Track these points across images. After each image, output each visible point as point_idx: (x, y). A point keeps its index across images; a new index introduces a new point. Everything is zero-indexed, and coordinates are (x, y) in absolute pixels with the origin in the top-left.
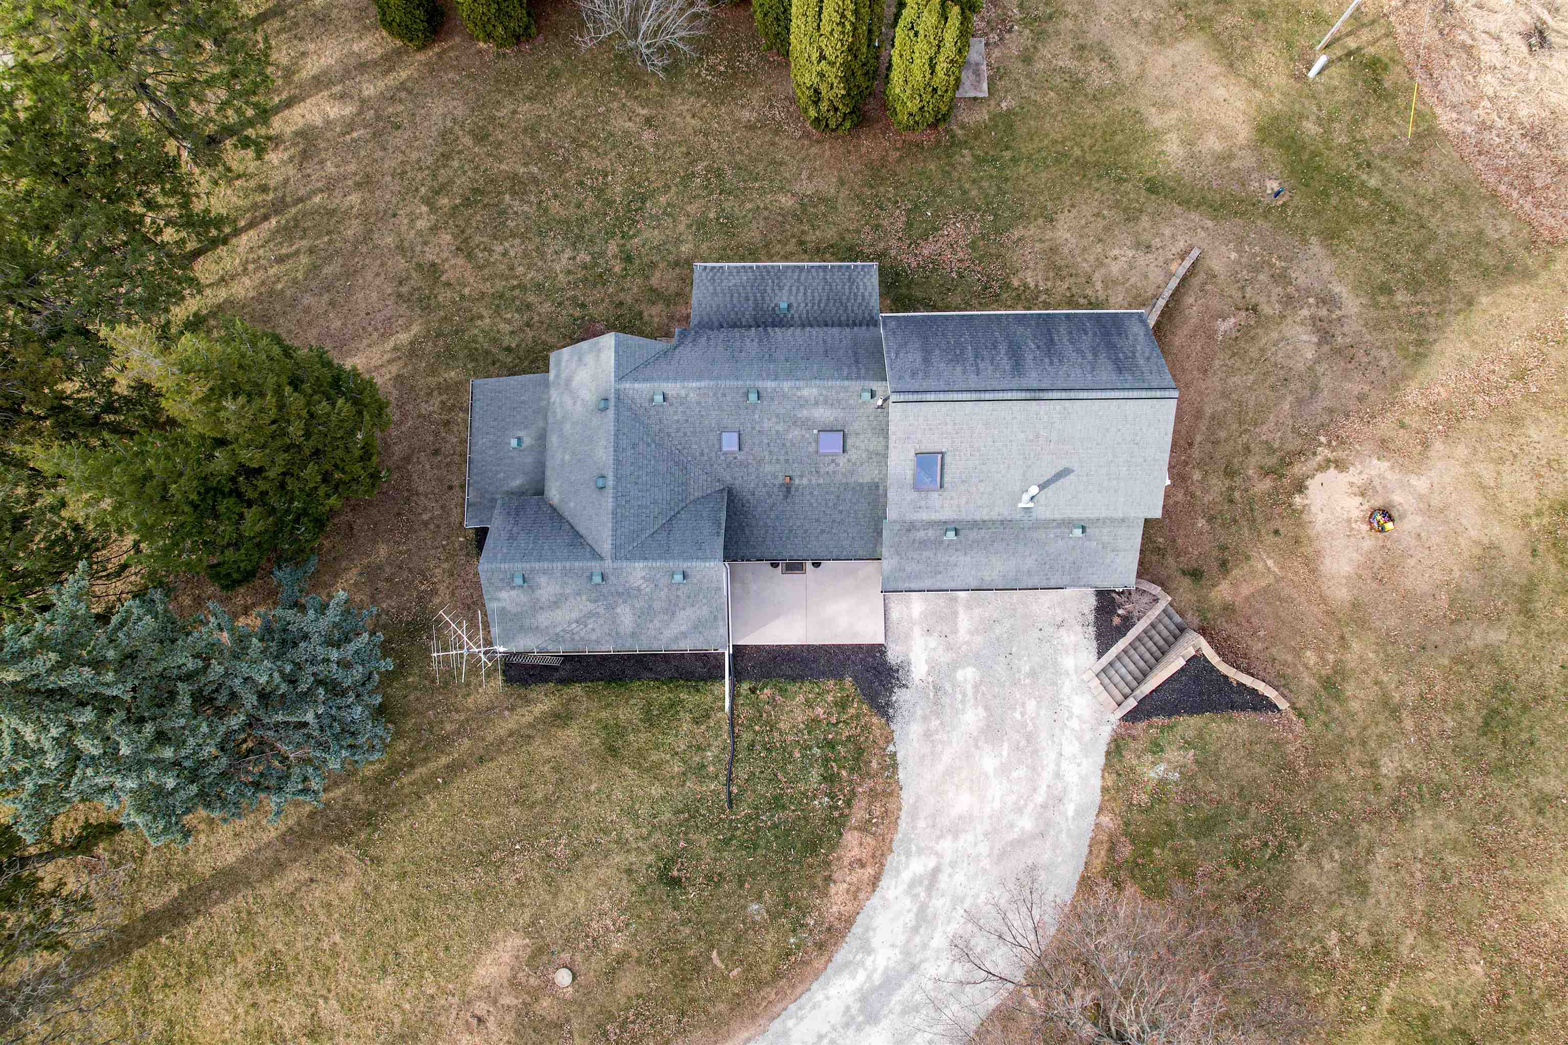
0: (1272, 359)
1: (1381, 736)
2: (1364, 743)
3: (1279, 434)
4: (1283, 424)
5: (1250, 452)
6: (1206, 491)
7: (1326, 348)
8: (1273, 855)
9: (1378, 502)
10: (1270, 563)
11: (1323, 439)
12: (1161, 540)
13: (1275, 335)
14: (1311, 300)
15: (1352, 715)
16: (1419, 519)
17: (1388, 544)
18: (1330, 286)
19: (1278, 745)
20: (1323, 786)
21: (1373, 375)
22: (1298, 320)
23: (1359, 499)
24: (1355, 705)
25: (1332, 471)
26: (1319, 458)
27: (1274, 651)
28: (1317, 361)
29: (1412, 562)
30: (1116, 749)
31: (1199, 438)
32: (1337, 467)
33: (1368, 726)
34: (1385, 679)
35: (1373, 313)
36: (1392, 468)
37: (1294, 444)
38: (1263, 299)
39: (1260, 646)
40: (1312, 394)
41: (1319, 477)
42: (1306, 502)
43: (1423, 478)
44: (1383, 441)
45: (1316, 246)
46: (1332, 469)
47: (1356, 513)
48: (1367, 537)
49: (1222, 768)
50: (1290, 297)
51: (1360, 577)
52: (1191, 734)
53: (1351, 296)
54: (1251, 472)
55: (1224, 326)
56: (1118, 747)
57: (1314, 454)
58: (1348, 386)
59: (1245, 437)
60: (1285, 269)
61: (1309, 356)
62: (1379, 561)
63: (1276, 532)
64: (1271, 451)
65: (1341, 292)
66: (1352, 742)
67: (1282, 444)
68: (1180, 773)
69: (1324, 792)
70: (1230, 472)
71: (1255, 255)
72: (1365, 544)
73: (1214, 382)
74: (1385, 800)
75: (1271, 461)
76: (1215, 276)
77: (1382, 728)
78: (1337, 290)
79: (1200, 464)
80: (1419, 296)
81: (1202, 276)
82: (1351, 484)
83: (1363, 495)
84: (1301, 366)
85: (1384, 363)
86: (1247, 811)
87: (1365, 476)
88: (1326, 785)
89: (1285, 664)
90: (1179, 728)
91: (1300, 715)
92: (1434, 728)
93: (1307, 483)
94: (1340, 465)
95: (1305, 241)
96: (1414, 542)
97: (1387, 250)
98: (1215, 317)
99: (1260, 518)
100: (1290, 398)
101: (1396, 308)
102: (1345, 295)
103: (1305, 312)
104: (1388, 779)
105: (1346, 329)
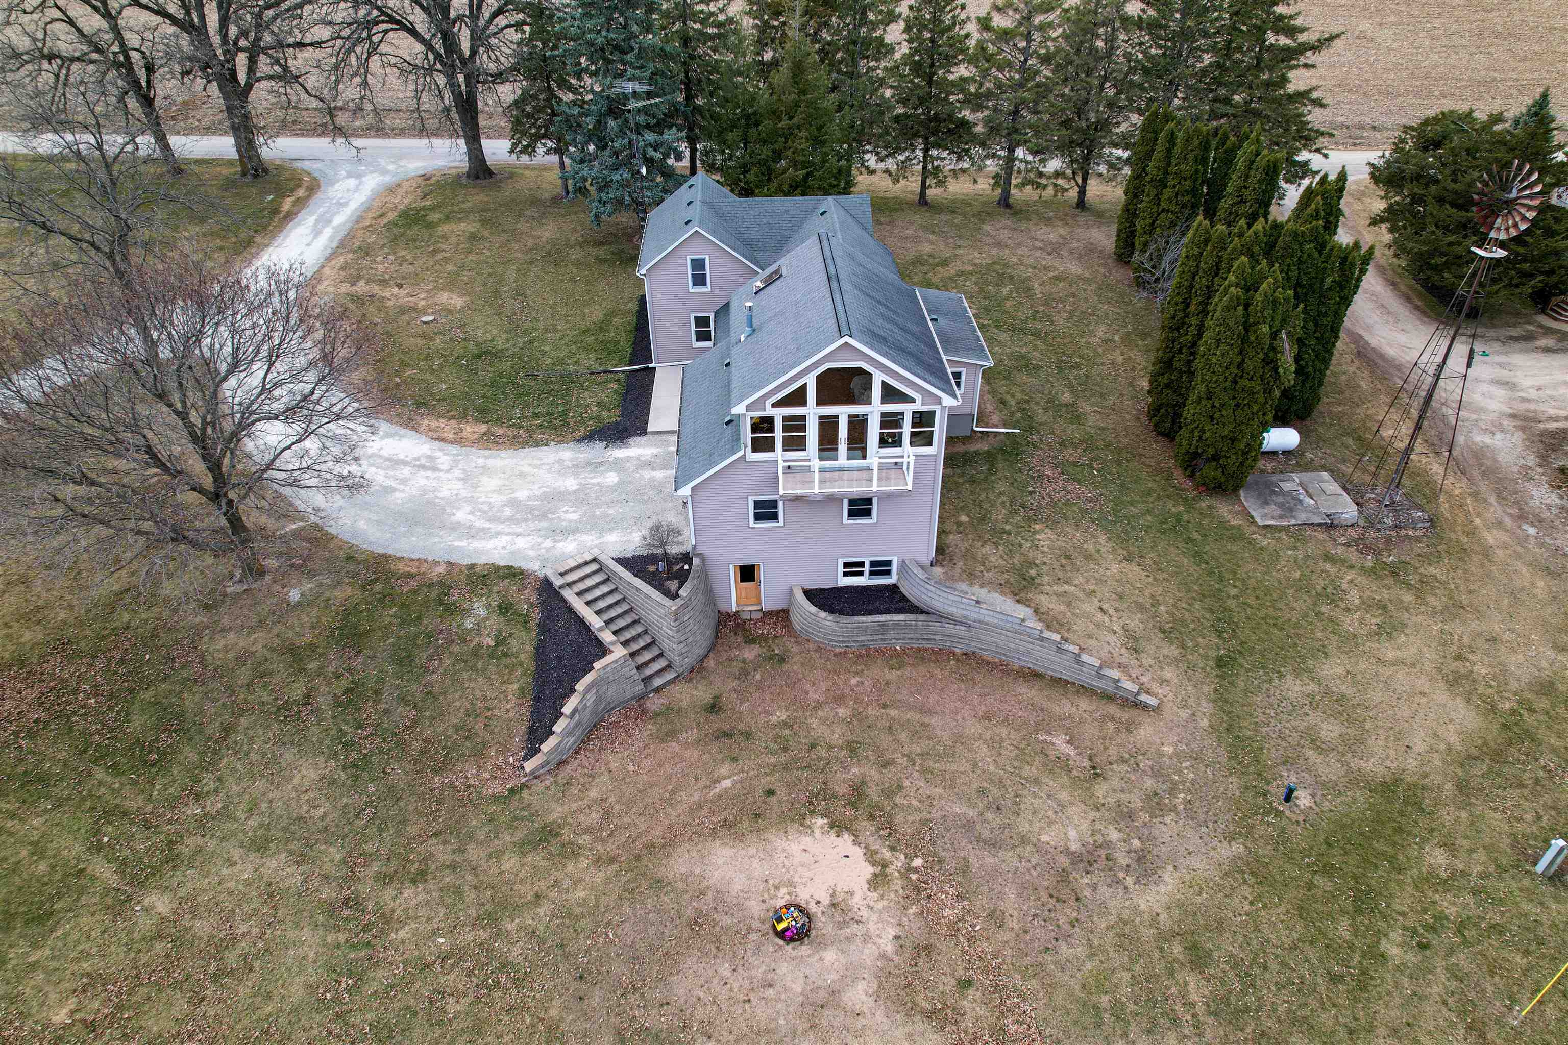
0: (1025, 792)
1: (458, 892)
2: (453, 867)
3: (915, 803)
4: (931, 805)
5: (884, 766)
6: (823, 721)
7: (1064, 861)
8: (345, 734)
9: (824, 925)
10: (727, 783)
11: (918, 862)
12: (758, 677)
13: (1064, 796)
14: (1136, 843)
15: (498, 855)
16: (798, 988)
17: (753, 937)
18: (1170, 868)
19: (479, 754)
20: (411, 804)
21: (1040, 933)
22: (1098, 826)
23: (826, 901)
24: (510, 863)
25: (869, 870)
26: (887, 854)
27: (605, 777)
28: (1038, 847)
29: (725, 970)
30: (513, 573)
31: (893, 713)
32: (875, 875)
33: (477, 876)
34: (541, 911)
35: (1147, 933)
36: (883, 956)
37: (905, 824)
38: (1115, 782)
39: (614, 765)
40: (985, 842)
41: (857, 852)
42: (817, 832)
43: (870, 1002)
44: (928, 949)
45: (1228, 851)
46: (871, 870)
47: (803, 896)
48: (764, 906)
49: (465, 675)
50: (1131, 816)
51: (703, 893)
52: (514, 644)
53: (1165, 899)
54: (855, 770)
55: (1060, 743)
56: (514, 575)
57: (893, 849)
58: (1011, 894)
59: (904, 761)
60: (1174, 809)
61: (1044, 838)
62: (726, 921)
63: (771, 793)
64: (889, 794)
65: (1166, 884)
66: (461, 850)
67: (902, 807)
68: (472, 629)
69: (402, 804)
70: (852, 748)
71: (1180, 772)
72: (753, 903)
73: (973, 728)
74: (364, 889)
75: (873, 793)
76: (1129, 731)
77: (470, 896)
78: (1166, 877)
79: (856, 715)
80: (1210, 1020)
81: (1125, 715)
82: (851, 894)
83: (833, 905)
84: (1024, 826)
85: (1065, 950)
86: (407, 703)
87: (865, 913)
88: (411, 808)
89: (585, 788)
90: (523, 634)
91: (512, 791)
92: (450, 980)
93: (846, 836)
94: (878, 881)
95: (1230, 838)
96: (758, 973)
97: (1273, 966)
98: (1068, 731)
99: (789, 778)
100: (971, 813)
101: (1171, 973)
102: (1162, 889)
103: (1114, 835)
104: (394, 899)
105: (1103, 889)
